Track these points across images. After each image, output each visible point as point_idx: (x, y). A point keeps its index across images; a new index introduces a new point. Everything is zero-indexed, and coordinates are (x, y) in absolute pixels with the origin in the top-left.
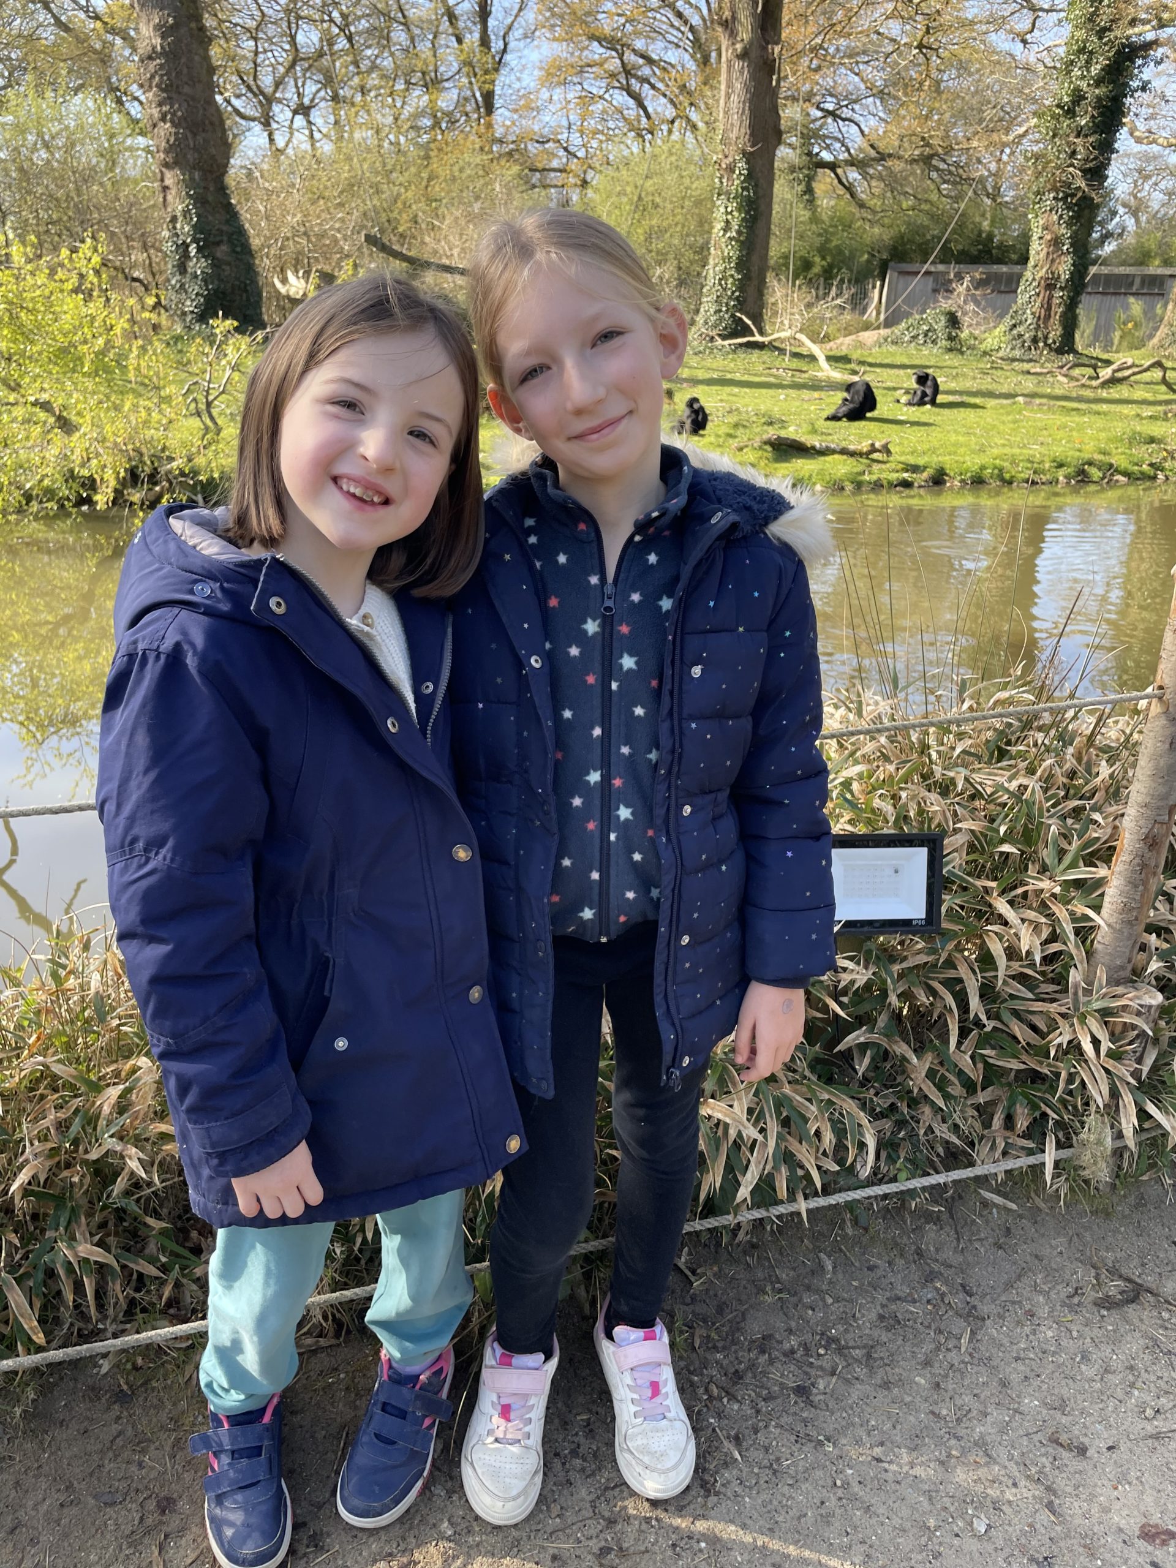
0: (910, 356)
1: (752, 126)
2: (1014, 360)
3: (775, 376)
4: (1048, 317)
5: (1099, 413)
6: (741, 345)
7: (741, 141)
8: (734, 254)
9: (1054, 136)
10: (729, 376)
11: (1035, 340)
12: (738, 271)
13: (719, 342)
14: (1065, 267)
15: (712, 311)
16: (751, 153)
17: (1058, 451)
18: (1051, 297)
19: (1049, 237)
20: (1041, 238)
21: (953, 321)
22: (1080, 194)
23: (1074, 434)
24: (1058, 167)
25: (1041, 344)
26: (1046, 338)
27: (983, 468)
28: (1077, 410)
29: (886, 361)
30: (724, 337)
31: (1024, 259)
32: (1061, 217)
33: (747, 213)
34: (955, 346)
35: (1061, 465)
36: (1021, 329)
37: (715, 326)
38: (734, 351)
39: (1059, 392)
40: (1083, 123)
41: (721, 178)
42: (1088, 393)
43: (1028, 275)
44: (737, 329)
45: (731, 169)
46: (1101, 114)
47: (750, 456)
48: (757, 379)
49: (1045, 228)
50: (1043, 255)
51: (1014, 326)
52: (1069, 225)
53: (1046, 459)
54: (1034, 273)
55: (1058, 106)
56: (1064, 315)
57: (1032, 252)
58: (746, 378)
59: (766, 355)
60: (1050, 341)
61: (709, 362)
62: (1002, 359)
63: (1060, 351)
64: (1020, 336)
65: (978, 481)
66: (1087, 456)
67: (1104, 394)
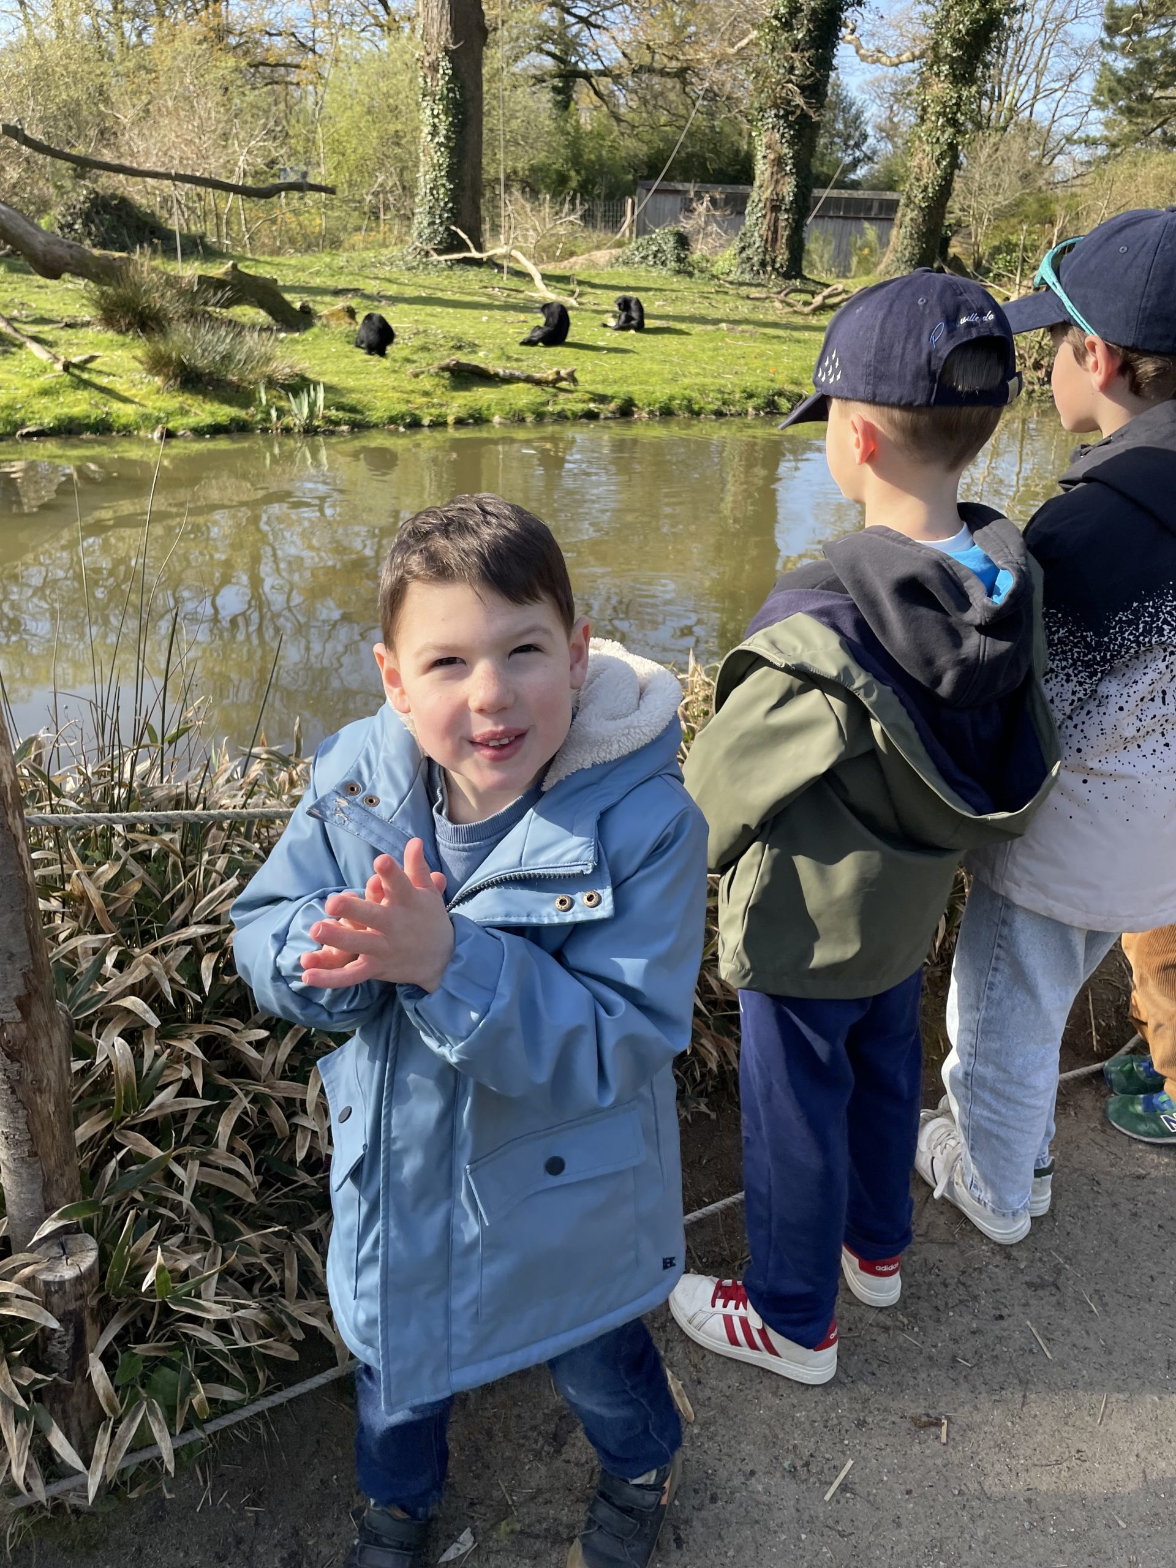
0: (637, 278)
1: (454, 22)
2: (741, 284)
3: (489, 296)
4: (775, 240)
5: (799, 341)
6: (458, 261)
7: (443, 37)
8: (445, 161)
9: (773, 50)
10: (439, 294)
11: (763, 264)
12: (450, 181)
13: (435, 257)
14: (788, 188)
15: (425, 223)
16: (453, 51)
17: (749, 381)
18: (776, 220)
19: (772, 156)
20: (765, 157)
21: (683, 241)
22: (798, 112)
23: (771, 362)
24: (778, 83)
25: (769, 269)
26: (774, 261)
27: (672, 398)
28: (778, 337)
29: (614, 283)
30: (440, 252)
31: (749, 179)
32: (783, 136)
33: (454, 116)
34: (685, 269)
35: (750, 396)
36: (749, 252)
37: (430, 240)
38: (451, 268)
39: (771, 318)
40: (800, 36)
41: (425, 77)
42: (799, 320)
43: (754, 196)
44: (453, 244)
45: (434, 68)
46: (816, 28)
47: (426, 383)
48: (468, 298)
49: (769, 147)
50: (767, 174)
51: (743, 249)
52: (791, 144)
53: (737, 390)
54: (760, 193)
55: (776, 17)
56: (789, 238)
57: (757, 172)
58: (457, 297)
59: (484, 273)
60: (778, 265)
61: (422, 279)
62: (731, 283)
63: (787, 276)
64: (749, 259)
65: (666, 413)
66: (777, 386)
67: (813, 321)
